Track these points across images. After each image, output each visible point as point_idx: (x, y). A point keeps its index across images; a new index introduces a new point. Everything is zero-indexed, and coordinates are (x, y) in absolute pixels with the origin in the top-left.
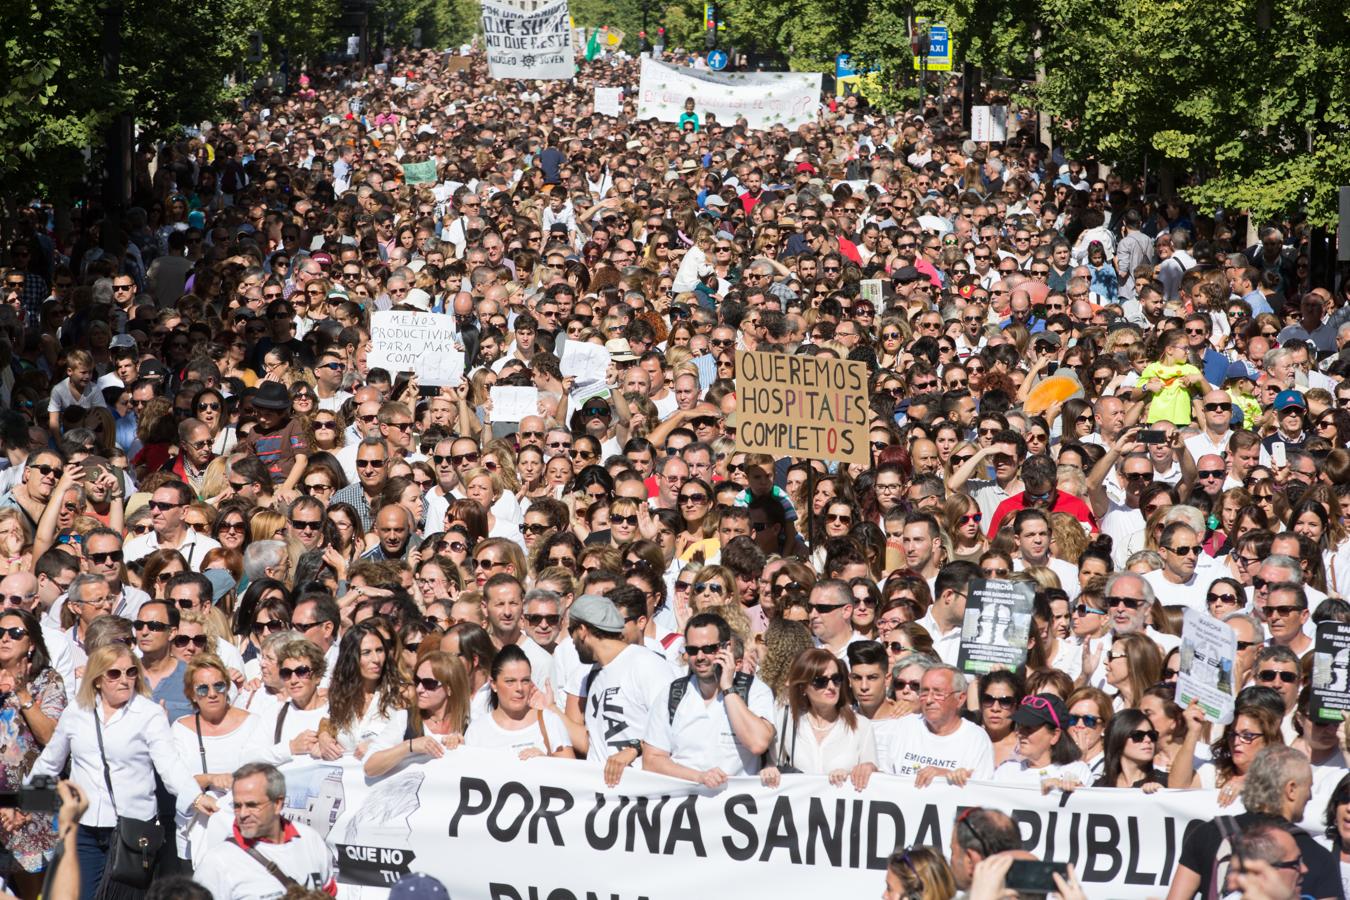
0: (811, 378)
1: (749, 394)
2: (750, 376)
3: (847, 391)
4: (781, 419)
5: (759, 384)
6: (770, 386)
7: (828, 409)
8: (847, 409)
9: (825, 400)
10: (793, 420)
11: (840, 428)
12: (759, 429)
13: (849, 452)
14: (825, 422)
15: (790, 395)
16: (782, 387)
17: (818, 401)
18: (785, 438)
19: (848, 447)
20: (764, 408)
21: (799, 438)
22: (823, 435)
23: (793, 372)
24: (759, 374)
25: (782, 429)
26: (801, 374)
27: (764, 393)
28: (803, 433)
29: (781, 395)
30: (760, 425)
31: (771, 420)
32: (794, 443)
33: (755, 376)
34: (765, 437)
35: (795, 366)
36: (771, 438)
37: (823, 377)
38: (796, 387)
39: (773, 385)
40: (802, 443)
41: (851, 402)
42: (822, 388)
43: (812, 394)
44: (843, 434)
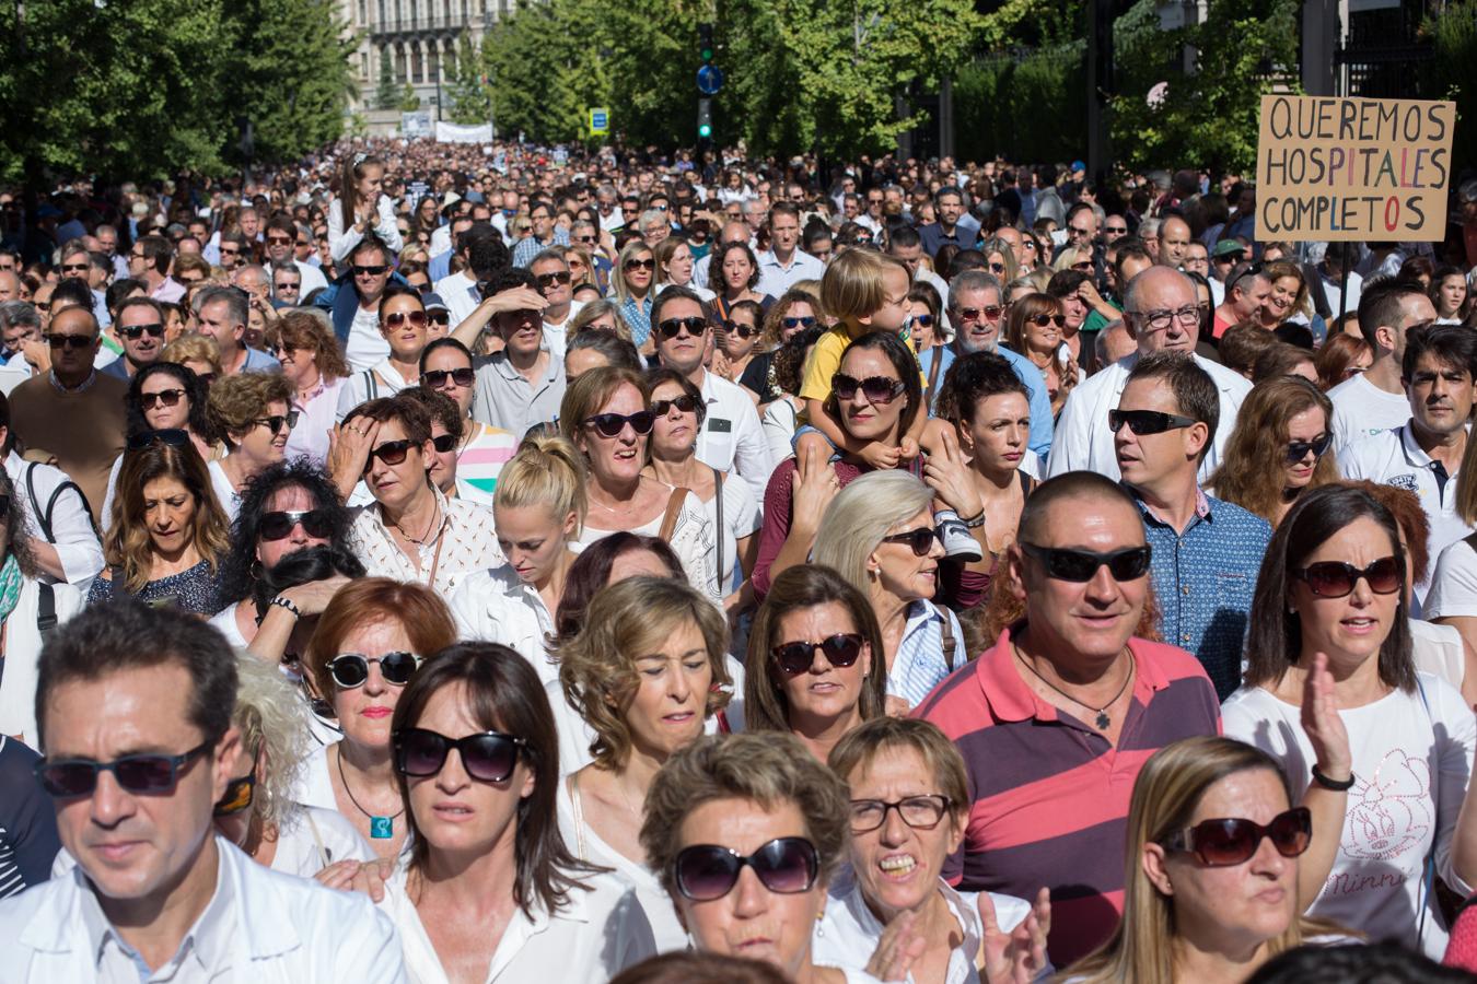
0: (1369, 129)
1: (1277, 158)
2: (1281, 131)
3: (1423, 143)
4: (1322, 189)
5: (1293, 143)
6: (1307, 145)
7: (1390, 170)
8: (1418, 168)
9: (1387, 158)
10: (1338, 190)
11: (1404, 195)
12: (1289, 207)
13: (1416, 227)
14: (1385, 189)
15: (1337, 155)
16: (1327, 144)
17: (1376, 161)
18: (1325, 217)
19: (1416, 219)
20: (1297, 176)
21: (1344, 215)
22: (1380, 207)
23: (1345, 122)
24: (1294, 129)
25: (1322, 203)
26: (1355, 125)
27: (1299, 154)
28: (1350, 207)
29: (1324, 157)
30: (1290, 200)
31: (1305, 192)
32: (1338, 222)
33: (1288, 132)
34: (1296, 218)
35: (1349, 112)
36: (1305, 218)
37: (1387, 127)
38: (1347, 144)
39: (1314, 142)
40: (1350, 221)
41: (1426, 159)
42: (1384, 143)
43: (1368, 152)
44: (1410, 204)
